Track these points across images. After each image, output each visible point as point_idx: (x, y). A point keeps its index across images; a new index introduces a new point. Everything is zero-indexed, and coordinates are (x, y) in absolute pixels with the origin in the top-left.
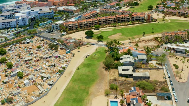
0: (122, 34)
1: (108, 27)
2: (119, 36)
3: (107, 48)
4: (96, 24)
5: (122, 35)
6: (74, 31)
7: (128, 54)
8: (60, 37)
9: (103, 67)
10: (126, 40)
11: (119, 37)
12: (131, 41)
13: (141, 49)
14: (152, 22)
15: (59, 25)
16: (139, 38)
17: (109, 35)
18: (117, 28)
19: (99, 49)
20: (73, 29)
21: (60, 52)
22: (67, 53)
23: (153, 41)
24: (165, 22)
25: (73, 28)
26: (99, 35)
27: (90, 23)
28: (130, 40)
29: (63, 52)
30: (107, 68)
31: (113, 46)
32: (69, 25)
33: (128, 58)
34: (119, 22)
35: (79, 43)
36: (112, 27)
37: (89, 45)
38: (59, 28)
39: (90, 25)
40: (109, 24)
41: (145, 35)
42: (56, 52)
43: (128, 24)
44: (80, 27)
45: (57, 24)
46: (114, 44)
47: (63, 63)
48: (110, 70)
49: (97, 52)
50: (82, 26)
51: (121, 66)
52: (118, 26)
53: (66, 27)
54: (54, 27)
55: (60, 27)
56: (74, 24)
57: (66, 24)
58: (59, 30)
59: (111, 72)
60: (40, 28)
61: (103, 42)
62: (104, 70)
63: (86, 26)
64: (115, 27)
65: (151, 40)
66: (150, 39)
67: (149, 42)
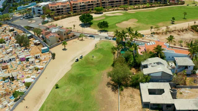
0: (137, 20)
1: (116, 10)
2: (133, 23)
3: (114, 44)
4: (97, 6)
5: (138, 22)
6: (64, 16)
7: (158, 56)
8: (41, 24)
9: (109, 84)
10: (146, 29)
11: (135, 25)
12: (155, 32)
13: (175, 45)
14: (178, 4)
15: (42, 7)
16: (167, 27)
17: (117, 22)
18: (129, 11)
19: (101, 45)
20: (63, 14)
21: (33, 49)
22: (43, 52)
23: (189, 31)
24: (196, 5)
25: (62, 11)
26: (102, 21)
27: (89, 5)
28: (152, 30)
29: (38, 50)
30: (115, 86)
31: (126, 39)
32: (56, 8)
33: (158, 63)
34: (131, 4)
35: (67, 34)
36: (122, 10)
37: (84, 38)
38: (42, 12)
39: (88, 8)
40: (116, 6)
41: (175, 22)
42: (26, 50)
43: (145, 6)
44: (74, 10)
45: (40, 7)
46: (127, 36)
47: (30, 72)
48: (122, 90)
49: (98, 50)
50: (77, 8)
51: (146, 82)
52: (131, 9)
53: (53, 10)
54: (35, 10)
55: (43, 10)
56: (64, 6)
57: (52, 6)
58: (42, 14)
59: (124, 97)
60: (17, 13)
61: (109, 33)
62: (109, 90)
63: (83, 8)
64: (127, 10)
65: (186, 30)
66: (184, 28)
67: (185, 34)
